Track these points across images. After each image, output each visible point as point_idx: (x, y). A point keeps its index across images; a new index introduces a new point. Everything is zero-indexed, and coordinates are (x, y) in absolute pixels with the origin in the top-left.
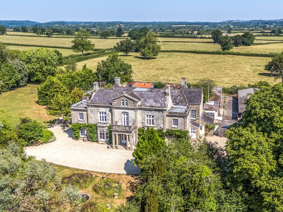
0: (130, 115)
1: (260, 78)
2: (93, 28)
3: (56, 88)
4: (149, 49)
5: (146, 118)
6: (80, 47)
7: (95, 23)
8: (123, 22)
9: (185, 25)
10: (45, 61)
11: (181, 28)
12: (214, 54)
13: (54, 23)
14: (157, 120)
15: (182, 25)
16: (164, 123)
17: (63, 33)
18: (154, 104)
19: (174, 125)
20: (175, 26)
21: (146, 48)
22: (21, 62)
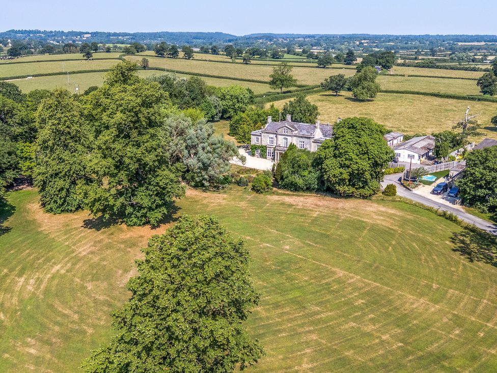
0: (288, 140)
2: (315, 46)
3: (244, 121)
4: (363, 88)
5: (299, 143)
6: (278, 82)
8: (369, 35)
10: (237, 98)
12: (465, 100)
13: (256, 37)
14: (306, 145)
15: (478, 42)
16: (310, 147)
17: (267, 56)
20: (463, 44)
21: (360, 87)
22: (217, 98)
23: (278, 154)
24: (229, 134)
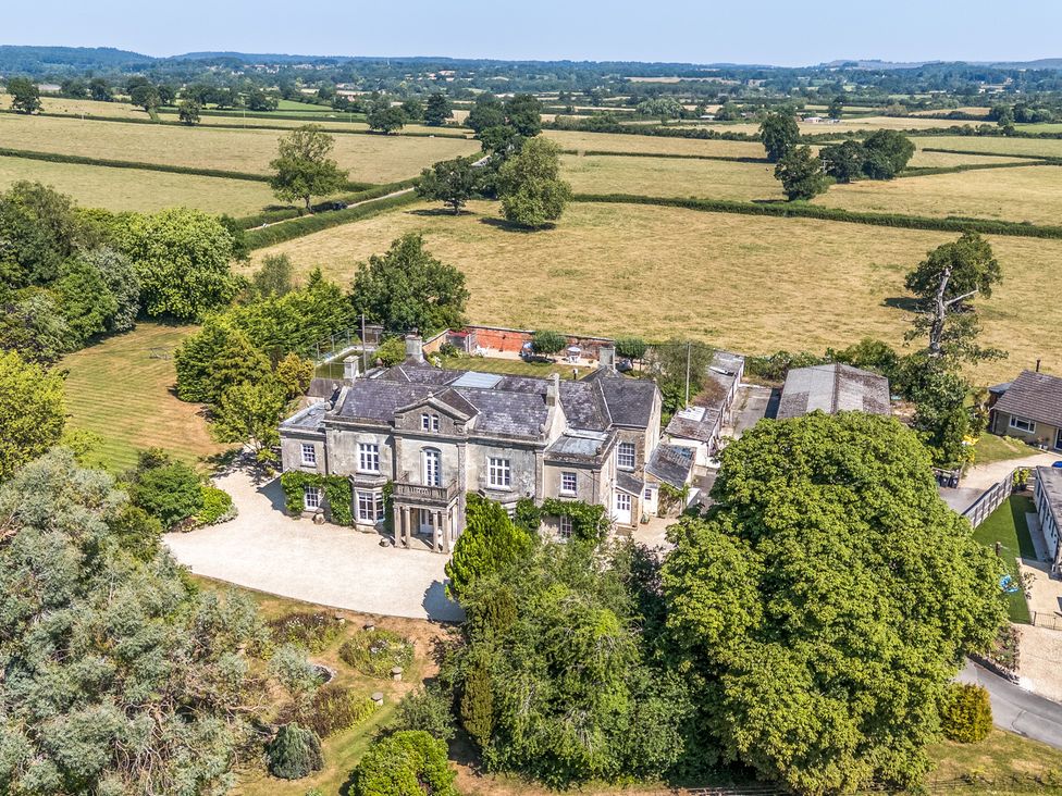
0: (444, 457)
1: (885, 319)
2: (342, 82)
3: (234, 355)
4: (531, 195)
5: (489, 466)
6: (298, 182)
7: (352, 62)
8: (450, 59)
9: (679, 76)
10: (191, 252)
11: (662, 89)
12: (757, 214)
13: (201, 61)
14: (519, 472)
15: (666, 75)
16: (537, 482)
17: (236, 104)
18: (513, 428)
19: (565, 488)
20: (640, 80)
21: (522, 193)
22: (119, 256)
23: (408, 513)
24: (175, 392)
